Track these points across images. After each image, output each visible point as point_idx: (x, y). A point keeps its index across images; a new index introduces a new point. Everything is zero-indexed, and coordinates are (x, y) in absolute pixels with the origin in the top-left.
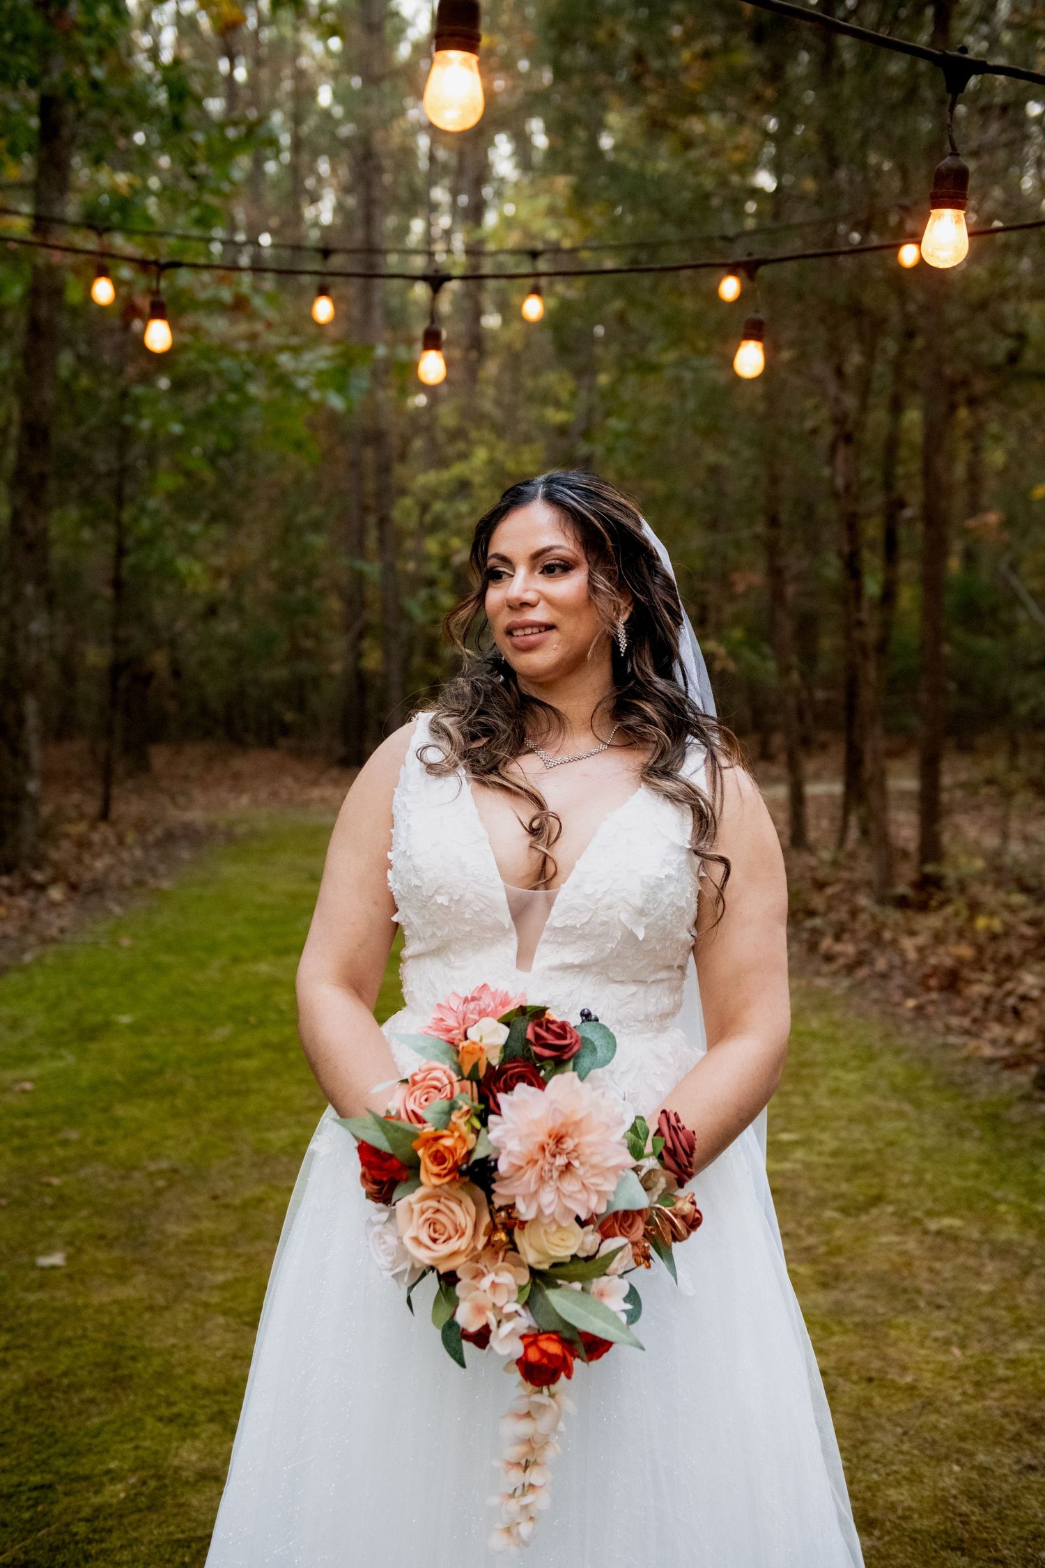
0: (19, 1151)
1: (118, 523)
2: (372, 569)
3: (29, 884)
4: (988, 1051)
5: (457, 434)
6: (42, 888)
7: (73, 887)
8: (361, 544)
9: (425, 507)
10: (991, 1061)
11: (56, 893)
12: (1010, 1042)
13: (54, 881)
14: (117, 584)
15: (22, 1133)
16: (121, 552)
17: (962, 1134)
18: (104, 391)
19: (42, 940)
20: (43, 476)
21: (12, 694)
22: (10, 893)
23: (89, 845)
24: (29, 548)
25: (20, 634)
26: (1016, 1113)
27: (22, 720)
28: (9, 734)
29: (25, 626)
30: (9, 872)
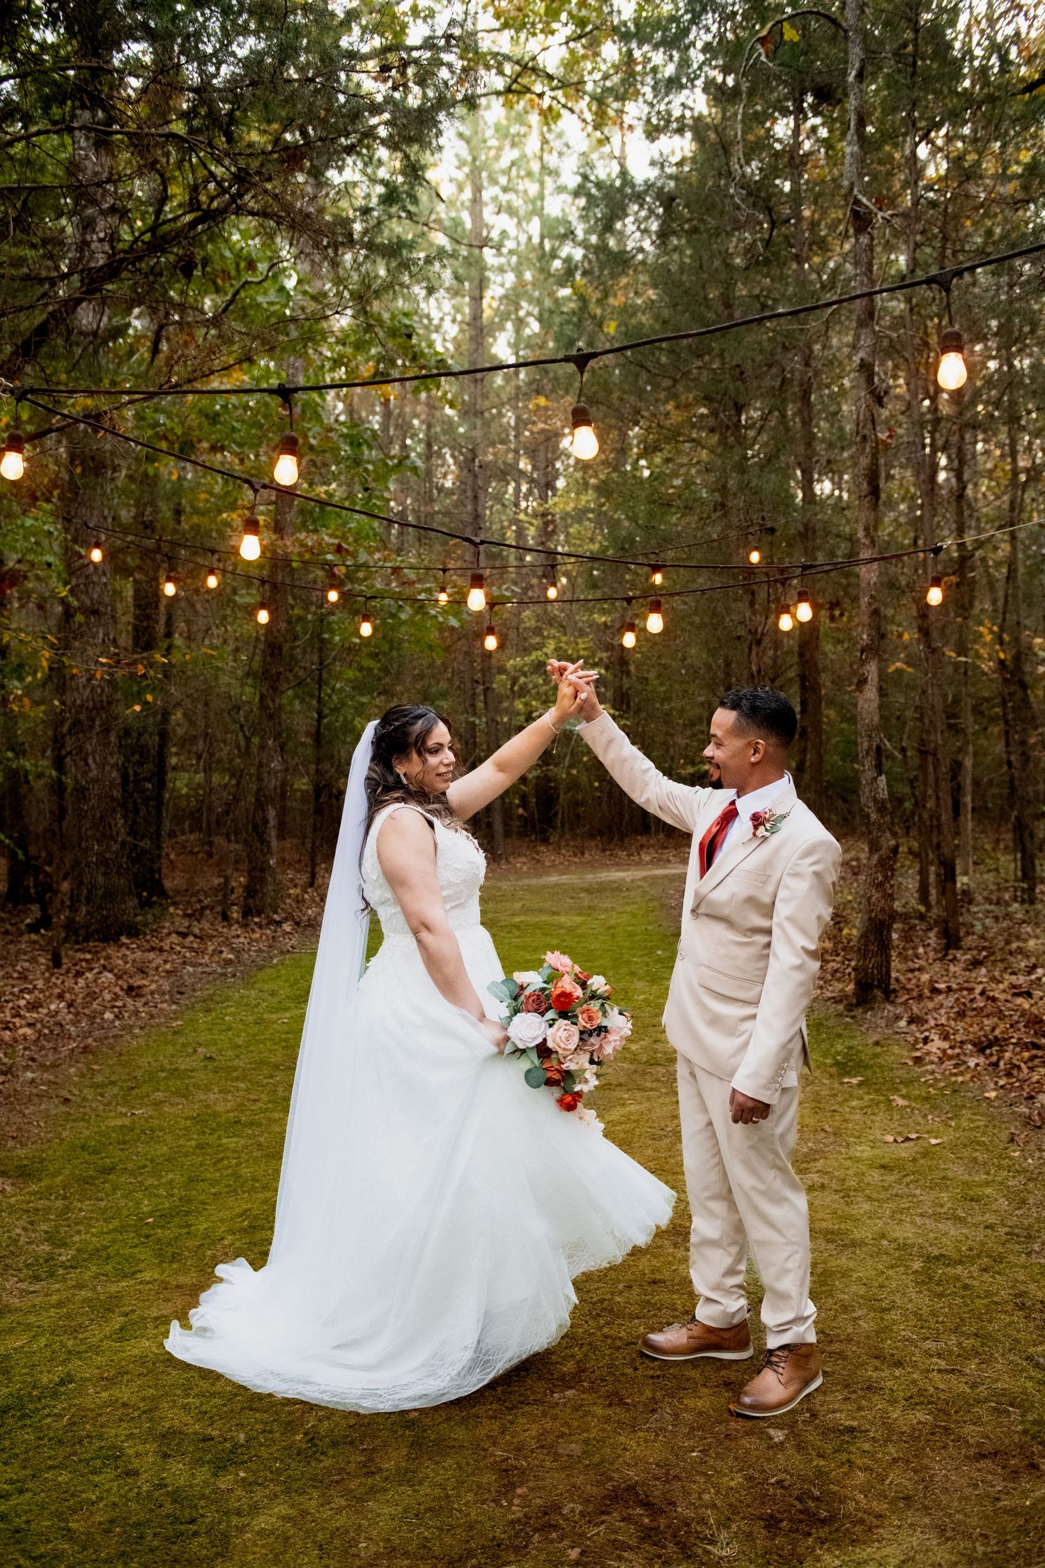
0: (285, 1048)
1: (319, 699)
2: (481, 722)
3: (271, 922)
5: (537, 631)
6: (279, 923)
7: (298, 924)
8: (473, 706)
9: (514, 681)
11: (287, 927)
13: (286, 919)
14: (317, 737)
15: (286, 1040)
16: (321, 716)
18: (310, 617)
19: (282, 952)
20: (279, 674)
21: (260, 805)
22: (260, 927)
23: (304, 901)
24: (271, 717)
25: (265, 769)
26: (830, 1023)
27: (266, 822)
28: (258, 830)
29: (268, 765)
30: (259, 914)
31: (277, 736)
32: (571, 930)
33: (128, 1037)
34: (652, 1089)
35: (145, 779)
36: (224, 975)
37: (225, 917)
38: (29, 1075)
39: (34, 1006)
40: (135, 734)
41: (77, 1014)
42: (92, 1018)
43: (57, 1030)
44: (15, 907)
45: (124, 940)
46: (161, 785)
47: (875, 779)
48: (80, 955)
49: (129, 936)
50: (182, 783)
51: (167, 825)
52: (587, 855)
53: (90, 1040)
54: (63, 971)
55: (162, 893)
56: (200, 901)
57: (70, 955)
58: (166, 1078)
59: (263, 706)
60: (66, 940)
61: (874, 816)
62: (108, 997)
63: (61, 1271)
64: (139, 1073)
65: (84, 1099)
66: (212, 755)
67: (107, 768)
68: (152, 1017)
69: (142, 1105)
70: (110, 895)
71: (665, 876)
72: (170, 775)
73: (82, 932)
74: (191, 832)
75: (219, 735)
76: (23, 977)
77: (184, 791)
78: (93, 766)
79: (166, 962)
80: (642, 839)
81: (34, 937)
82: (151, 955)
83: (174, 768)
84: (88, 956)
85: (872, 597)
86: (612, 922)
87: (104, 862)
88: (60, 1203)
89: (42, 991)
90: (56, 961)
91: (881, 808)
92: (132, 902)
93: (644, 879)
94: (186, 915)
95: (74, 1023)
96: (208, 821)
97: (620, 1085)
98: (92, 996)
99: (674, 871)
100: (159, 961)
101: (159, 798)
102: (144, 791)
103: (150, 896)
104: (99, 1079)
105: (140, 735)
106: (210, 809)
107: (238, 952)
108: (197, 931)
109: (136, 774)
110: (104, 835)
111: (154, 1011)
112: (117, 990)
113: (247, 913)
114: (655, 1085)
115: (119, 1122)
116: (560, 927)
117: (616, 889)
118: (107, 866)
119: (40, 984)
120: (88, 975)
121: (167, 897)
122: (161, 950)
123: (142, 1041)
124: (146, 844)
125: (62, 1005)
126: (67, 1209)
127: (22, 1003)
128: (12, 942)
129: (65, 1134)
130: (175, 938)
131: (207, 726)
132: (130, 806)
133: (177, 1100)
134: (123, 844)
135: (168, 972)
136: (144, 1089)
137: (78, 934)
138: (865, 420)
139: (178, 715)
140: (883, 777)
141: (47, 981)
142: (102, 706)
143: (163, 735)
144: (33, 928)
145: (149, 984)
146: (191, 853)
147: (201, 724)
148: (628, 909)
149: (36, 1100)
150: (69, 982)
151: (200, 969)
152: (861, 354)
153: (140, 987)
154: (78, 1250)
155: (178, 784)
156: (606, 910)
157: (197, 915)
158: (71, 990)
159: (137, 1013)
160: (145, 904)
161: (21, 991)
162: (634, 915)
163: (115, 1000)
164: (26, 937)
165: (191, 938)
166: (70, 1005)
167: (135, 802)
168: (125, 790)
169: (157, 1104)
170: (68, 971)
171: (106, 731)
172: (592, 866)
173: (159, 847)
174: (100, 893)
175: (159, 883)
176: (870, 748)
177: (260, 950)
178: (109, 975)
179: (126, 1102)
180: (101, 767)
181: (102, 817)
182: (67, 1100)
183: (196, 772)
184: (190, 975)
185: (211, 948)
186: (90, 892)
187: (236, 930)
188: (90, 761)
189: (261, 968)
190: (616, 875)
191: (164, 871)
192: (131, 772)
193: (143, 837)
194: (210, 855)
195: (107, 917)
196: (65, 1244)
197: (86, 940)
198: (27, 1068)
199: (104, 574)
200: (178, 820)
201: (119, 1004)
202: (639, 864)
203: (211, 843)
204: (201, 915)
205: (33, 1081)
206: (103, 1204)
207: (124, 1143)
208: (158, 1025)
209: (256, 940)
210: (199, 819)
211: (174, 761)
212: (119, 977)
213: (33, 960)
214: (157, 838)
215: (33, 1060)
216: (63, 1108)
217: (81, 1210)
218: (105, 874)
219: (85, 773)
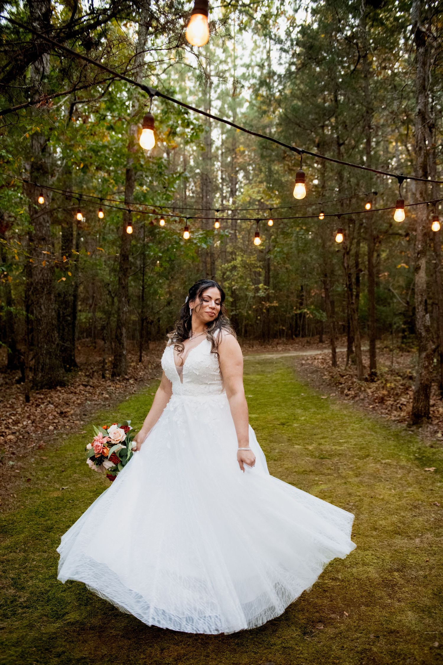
1: (143, 281)
3: (124, 379)
4: (393, 418)
5: (232, 253)
6: (128, 380)
7: (136, 380)
9: (224, 274)
10: (395, 421)
11: (131, 381)
12: (399, 416)
13: (131, 378)
14: (142, 297)
16: (144, 288)
17: (389, 439)
18: (139, 245)
19: (130, 394)
20: (127, 269)
21: (119, 327)
22: (120, 381)
23: (137, 368)
24: (124, 288)
25: (121, 311)
26: (403, 434)
27: (122, 334)
28: (118, 339)
29: (122, 309)
30: (119, 376)
31: (126, 296)
32: (257, 382)
33: (60, 440)
34: (329, 474)
35: (68, 316)
36: (104, 405)
37: (104, 377)
38: (11, 463)
39: (16, 423)
40: (63, 296)
41: (36, 427)
42: (43, 429)
43: (26, 436)
44: (11, 371)
45: (59, 388)
46: (74, 318)
47: (424, 316)
48: (39, 396)
49: (61, 386)
50: (83, 317)
51: (77, 334)
52: (255, 347)
53: (42, 442)
54: (30, 404)
55: (75, 365)
56: (92, 368)
57: (33, 395)
58: (79, 465)
59: (120, 283)
60: (32, 388)
61: (424, 334)
62: (51, 417)
63: (20, 611)
64: (66, 462)
65: (38, 479)
66: (96, 305)
67: (50, 311)
68: (72, 428)
69: (68, 483)
70: (52, 368)
71: (291, 357)
72: (78, 314)
73: (40, 385)
74: (87, 337)
75: (98, 297)
76: (12, 407)
77: (84, 320)
78: (44, 309)
79: (78, 399)
80: (276, 340)
81: (19, 386)
82: (71, 396)
83: (80, 311)
84: (42, 396)
85: (424, 227)
86: (274, 378)
87: (50, 353)
88: (22, 555)
89: (20, 415)
90: (27, 399)
91: (428, 330)
92: (62, 371)
93: (281, 358)
94: (86, 376)
95: (35, 432)
96: (94, 333)
97: (311, 471)
98: (44, 417)
99: (293, 355)
100: (75, 398)
101: (73, 324)
102: (67, 321)
103: (70, 366)
104: (46, 465)
105: (65, 296)
106: (95, 327)
107: (110, 394)
108: (91, 383)
109: (63, 313)
110: (49, 341)
111: (73, 425)
112: (55, 413)
113: (114, 375)
114: (329, 471)
115: (55, 495)
116: (252, 381)
117: (270, 362)
118: (50, 355)
119: (19, 410)
120: (42, 406)
121: (77, 367)
122: (75, 393)
123: (67, 441)
124: (68, 344)
125: (29, 422)
126: (26, 559)
127: (10, 421)
128: (8, 388)
129: (27, 502)
130: (81, 387)
131: (94, 293)
132: (61, 327)
133: (86, 479)
134: (58, 345)
135: (79, 404)
136: (69, 472)
137: (37, 386)
138: (421, 139)
139: (81, 288)
140: (428, 315)
141: (23, 409)
142: (48, 283)
143: (75, 296)
144: (18, 382)
145: (70, 410)
146: (87, 346)
147: (91, 292)
148: (280, 371)
149: (13, 479)
150: (33, 410)
151: (93, 403)
152: (419, 107)
153: (66, 412)
154: (32, 593)
155: (82, 317)
156: (269, 372)
157: (91, 376)
158: (34, 414)
159: (64, 426)
160: (68, 370)
161: (10, 415)
162: (283, 375)
163: (54, 419)
164: (14, 386)
165: (89, 387)
166: (33, 422)
167: (63, 326)
168: (59, 321)
169: (75, 482)
170: (32, 404)
171: (49, 293)
172: (257, 352)
173: (74, 345)
174: (47, 367)
175: (74, 361)
176: (422, 301)
177: (120, 393)
178: (52, 406)
179: (59, 481)
180: (47, 310)
181: (48, 333)
182: (29, 480)
183: (89, 312)
184: (89, 405)
185: (98, 392)
186: (43, 367)
187: (109, 383)
188: (42, 307)
189: (121, 402)
190: (268, 356)
191: (76, 354)
192: (61, 313)
193: (67, 340)
194: (95, 347)
195: (51, 378)
196: (23, 588)
197: (42, 388)
198: (10, 458)
199: (48, 222)
200: (82, 333)
201: (56, 421)
202: (277, 351)
203: (95, 343)
204: (93, 375)
205: (13, 466)
206: (46, 555)
207: (58, 509)
208: (75, 433)
209: (118, 388)
210: (91, 332)
211: (79, 308)
212: (56, 407)
213: (17, 398)
214: (73, 341)
215: (13, 454)
216: (27, 485)
217: (33, 560)
218: (49, 359)
219: (40, 313)
